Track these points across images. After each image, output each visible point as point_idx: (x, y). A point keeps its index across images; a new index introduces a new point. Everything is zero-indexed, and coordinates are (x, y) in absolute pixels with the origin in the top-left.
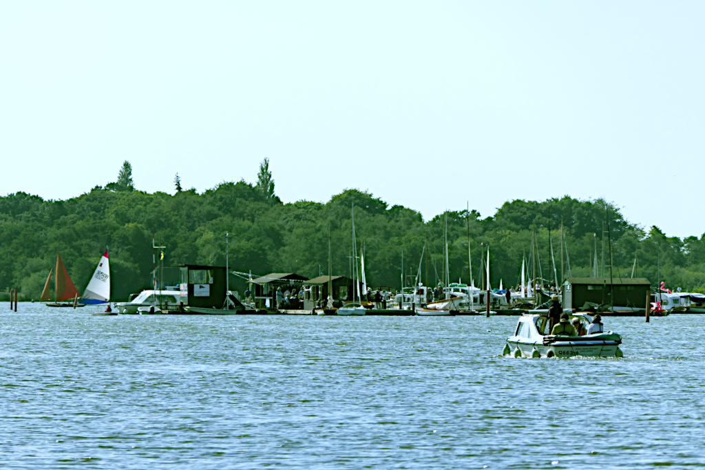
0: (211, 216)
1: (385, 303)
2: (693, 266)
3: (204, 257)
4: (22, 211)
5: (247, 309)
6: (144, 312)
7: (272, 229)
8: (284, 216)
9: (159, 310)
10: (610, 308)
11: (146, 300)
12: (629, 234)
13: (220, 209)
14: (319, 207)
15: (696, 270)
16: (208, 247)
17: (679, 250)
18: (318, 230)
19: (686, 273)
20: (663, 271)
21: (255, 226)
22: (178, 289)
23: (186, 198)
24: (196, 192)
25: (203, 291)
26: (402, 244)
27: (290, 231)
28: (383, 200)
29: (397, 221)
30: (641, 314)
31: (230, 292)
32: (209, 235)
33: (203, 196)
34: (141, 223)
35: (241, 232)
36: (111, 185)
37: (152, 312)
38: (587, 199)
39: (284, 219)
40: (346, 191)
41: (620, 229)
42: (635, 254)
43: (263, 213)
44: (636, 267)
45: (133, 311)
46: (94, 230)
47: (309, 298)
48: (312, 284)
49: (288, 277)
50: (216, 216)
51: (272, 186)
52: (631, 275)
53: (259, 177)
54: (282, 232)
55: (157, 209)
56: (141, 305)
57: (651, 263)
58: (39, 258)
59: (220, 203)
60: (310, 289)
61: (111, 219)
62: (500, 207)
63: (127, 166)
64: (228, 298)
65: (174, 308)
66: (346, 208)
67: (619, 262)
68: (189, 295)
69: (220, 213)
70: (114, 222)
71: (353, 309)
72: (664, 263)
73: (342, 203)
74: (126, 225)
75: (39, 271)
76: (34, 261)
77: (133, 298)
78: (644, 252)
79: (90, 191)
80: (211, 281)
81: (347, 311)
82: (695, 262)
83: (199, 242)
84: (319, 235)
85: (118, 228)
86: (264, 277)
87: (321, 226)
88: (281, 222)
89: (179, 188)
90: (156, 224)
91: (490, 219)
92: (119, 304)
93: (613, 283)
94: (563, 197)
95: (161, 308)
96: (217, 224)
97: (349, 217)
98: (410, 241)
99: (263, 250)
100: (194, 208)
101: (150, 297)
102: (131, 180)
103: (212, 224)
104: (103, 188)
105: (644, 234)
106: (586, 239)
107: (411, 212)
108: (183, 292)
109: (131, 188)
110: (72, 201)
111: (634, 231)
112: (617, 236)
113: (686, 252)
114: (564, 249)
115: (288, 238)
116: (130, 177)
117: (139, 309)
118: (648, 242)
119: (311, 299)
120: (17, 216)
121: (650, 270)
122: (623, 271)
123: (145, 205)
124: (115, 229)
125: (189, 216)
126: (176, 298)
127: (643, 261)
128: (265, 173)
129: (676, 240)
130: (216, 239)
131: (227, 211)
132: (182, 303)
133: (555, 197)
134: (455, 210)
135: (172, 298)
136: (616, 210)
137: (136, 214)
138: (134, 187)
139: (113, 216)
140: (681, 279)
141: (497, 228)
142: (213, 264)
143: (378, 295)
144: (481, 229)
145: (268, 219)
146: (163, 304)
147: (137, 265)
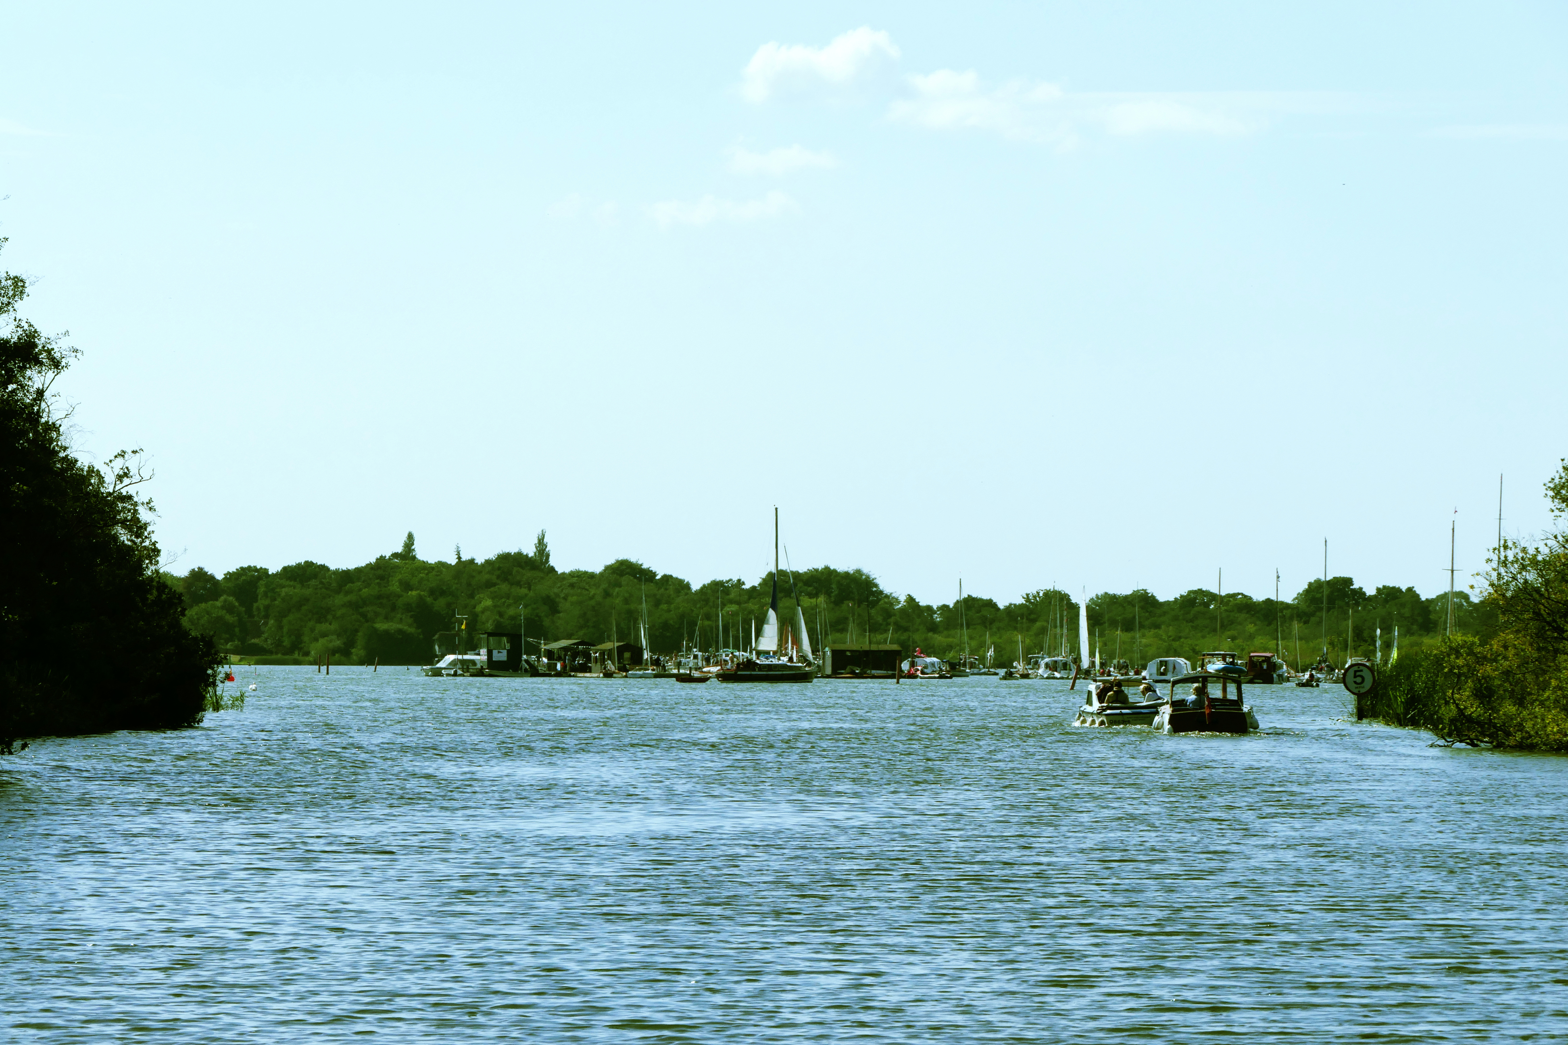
0: (489, 585)
1: (664, 666)
2: (945, 632)
3: (484, 623)
4: (309, 579)
5: (540, 672)
6: (448, 675)
7: (548, 597)
8: (559, 585)
9: (461, 672)
10: (869, 672)
11: (450, 664)
12: (886, 603)
13: (498, 577)
14: (592, 576)
15: (948, 636)
16: (488, 613)
17: (932, 617)
18: (591, 598)
19: (939, 639)
20: (917, 637)
21: (531, 594)
22: (479, 654)
23: (466, 567)
24: (476, 562)
25: (501, 656)
26: (671, 611)
27: (565, 599)
28: (653, 569)
29: (666, 589)
30: (892, 677)
31: (525, 657)
32: (488, 603)
33: (483, 565)
34: (424, 591)
35: (518, 600)
36: (395, 555)
37: (455, 675)
38: (846, 569)
39: (559, 587)
40: (618, 561)
41: (878, 598)
42: (892, 620)
43: (539, 581)
44: (892, 634)
45: (437, 673)
46: (379, 597)
47: (596, 662)
48: (598, 650)
49: (578, 644)
50: (494, 585)
51: (548, 556)
52: (887, 642)
53: (536, 547)
54: (557, 600)
55: (438, 578)
56: (445, 668)
57: (906, 629)
58: (327, 624)
59: (498, 573)
60: (597, 655)
61: (394, 586)
62: (764, 576)
63: (410, 537)
64: (523, 662)
65: (475, 671)
66: (618, 577)
67: (875, 628)
68: (488, 659)
69: (498, 581)
70: (399, 590)
71: (641, 672)
72: (918, 630)
73: (613, 573)
74: (410, 592)
75: (326, 636)
76: (323, 627)
77: (438, 662)
78: (899, 619)
79: (375, 561)
80: (508, 646)
81: (636, 674)
82: (947, 629)
83: (479, 609)
84: (592, 603)
85: (402, 596)
86: (556, 643)
87: (595, 594)
88: (556, 590)
89: (459, 558)
90: (437, 592)
91: (754, 588)
92: (424, 667)
93: (872, 649)
94: (823, 567)
95: (463, 671)
96: (495, 592)
97: (620, 586)
98: (679, 608)
99: (540, 617)
100: (473, 577)
101: (452, 661)
102: (414, 550)
103: (491, 592)
104: (387, 558)
105: (899, 602)
106: (844, 606)
107: (680, 582)
108: (484, 657)
109: (414, 558)
110: (358, 570)
111: (890, 600)
112: (874, 604)
113: (938, 619)
114: (825, 616)
115: (564, 606)
116: (413, 547)
117: (443, 672)
118: (903, 610)
119: (599, 664)
120: (305, 584)
121: (904, 637)
122: (880, 637)
123: (427, 574)
124: (399, 596)
125: (469, 585)
126: (477, 662)
127: (899, 628)
128: (541, 545)
129: (929, 608)
130: (495, 606)
131: (506, 580)
132: (482, 667)
133: (815, 567)
134: (721, 579)
135: (473, 662)
136: (873, 580)
137: (418, 582)
138: (417, 556)
139: (397, 583)
140: (934, 645)
141: (761, 597)
142: (492, 630)
143: (658, 659)
144: (746, 597)
145: (543, 588)
146: (465, 667)
147: (420, 630)
